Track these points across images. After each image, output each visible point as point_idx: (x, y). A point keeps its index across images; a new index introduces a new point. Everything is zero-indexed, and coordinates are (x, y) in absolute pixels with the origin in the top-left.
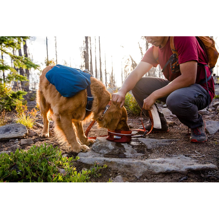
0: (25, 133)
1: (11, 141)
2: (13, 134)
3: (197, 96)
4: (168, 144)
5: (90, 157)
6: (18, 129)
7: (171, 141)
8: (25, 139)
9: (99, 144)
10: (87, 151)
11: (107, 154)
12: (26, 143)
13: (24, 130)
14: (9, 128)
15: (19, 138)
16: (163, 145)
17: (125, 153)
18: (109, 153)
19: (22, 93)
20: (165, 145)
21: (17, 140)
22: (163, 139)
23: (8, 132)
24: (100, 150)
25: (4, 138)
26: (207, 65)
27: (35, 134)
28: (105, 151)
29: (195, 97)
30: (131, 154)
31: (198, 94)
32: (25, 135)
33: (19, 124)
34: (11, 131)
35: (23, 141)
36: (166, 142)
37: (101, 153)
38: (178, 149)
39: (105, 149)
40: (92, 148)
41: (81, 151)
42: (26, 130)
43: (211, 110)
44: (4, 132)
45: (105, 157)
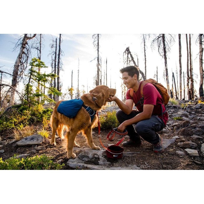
0: (42, 141)
1: (33, 147)
2: (35, 142)
3: (154, 125)
4: (130, 155)
5: (75, 163)
6: (39, 138)
7: (133, 154)
8: (41, 145)
9: (84, 154)
10: (75, 158)
11: (87, 161)
12: (41, 149)
13: (42, 139)
14: (33, 138)
15: (38, 145)
16: (127, 156)
17: (99, 162)
18: (88, 160)
19: (50, 110)
20: (128, 156)
21: (36, 146)
22: (128, 152)
23: (32, 140)
24: (83, 158)
25: (29, 144)
26: (163, 104)
27: (49, 142)
28: (86, 159)
29: (153, 126)
30: (103, 163)
31: (155, 124)
32: (42, 143)
33: (39, 135)
34: (34, 139)
35: (39, 148)
36: (130, 154)
37: (83, 161)
38: (135, 160)
39: (86, 158)
40: (79, 156)
41: (71, 158)
42: (43, 140)
43: (170, 129)
44: (30, 140)
45: (85, 163)
